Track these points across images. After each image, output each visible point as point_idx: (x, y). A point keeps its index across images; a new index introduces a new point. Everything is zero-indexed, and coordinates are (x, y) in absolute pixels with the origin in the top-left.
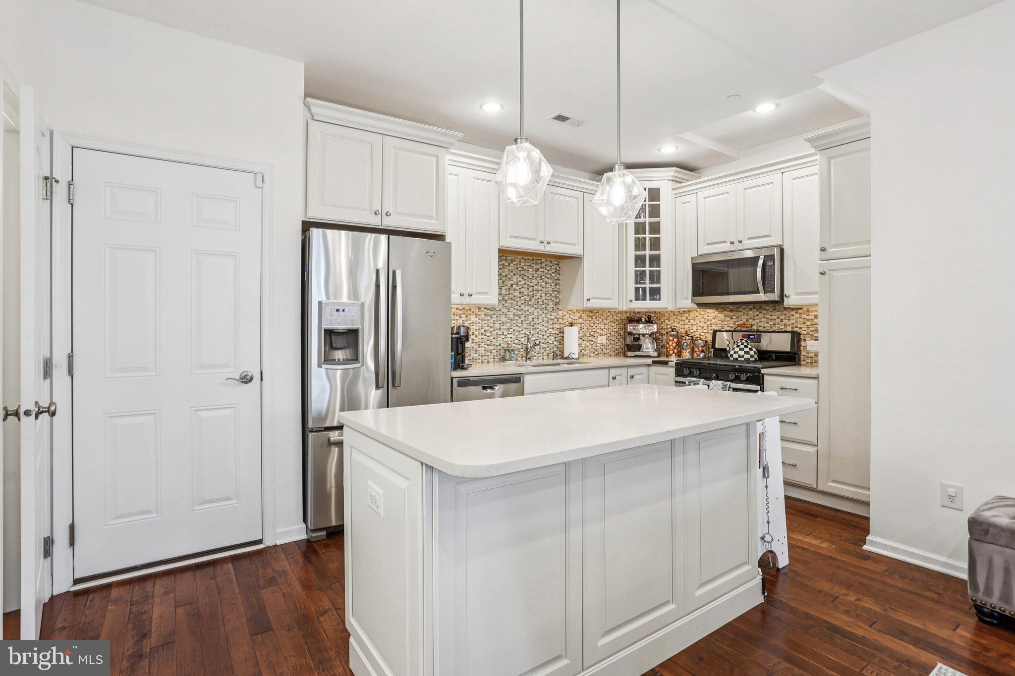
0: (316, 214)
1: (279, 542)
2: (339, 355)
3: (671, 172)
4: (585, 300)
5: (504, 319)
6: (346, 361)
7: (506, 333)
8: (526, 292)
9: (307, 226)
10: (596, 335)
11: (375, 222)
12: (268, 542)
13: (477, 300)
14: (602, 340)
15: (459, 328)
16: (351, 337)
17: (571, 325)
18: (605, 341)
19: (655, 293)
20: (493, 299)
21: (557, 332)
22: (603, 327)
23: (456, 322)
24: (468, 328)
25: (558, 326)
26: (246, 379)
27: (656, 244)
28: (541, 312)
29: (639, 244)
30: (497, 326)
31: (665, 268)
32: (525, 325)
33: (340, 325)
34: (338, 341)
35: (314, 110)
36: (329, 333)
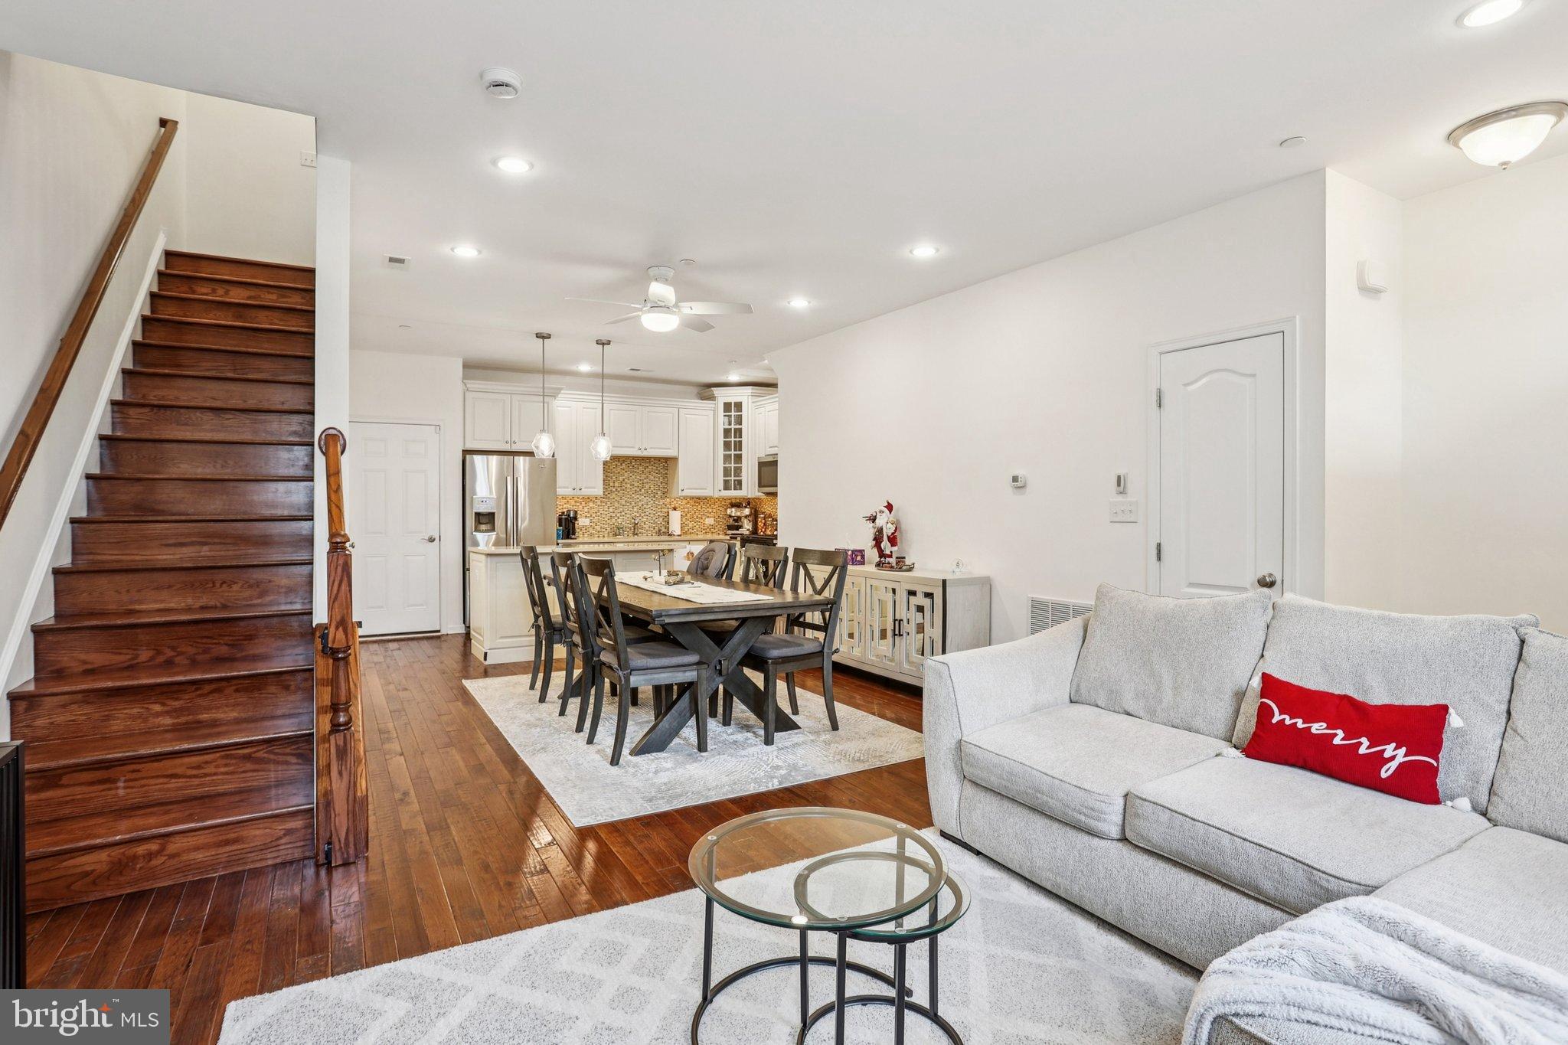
0: (470, 446)
1: (449, 633)
2: (483, 527)
3: (749, 389)
4: (680, 491)
5: (616, 505)
6: (487, 531)
7: (618, 515)
8: (636, 484)
9: (465, 452)
10: (704, 518)
11: (507, 448)
12: (443, 632)
13: (586, 492)
14: (710, 521)
15: (569, 511)
16: (491, 516)
17: (675, 509)
18: (712, 523)
19: (739, 485)
20: (599, 491)
21: (666, 515)
22: (710, 511)
23: (564, 507)
24: (576, 512)
25: (666, 510)
26: (432, 540)
27: (739, 446)
28: (650, 500)
29: (727, 445)
30: (611, 510)
31: (744, 465)
32: (635, 509)
33: (483, 509)
34: (483, 520)
35: (468, 386)
36: (478, 515)
